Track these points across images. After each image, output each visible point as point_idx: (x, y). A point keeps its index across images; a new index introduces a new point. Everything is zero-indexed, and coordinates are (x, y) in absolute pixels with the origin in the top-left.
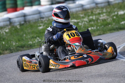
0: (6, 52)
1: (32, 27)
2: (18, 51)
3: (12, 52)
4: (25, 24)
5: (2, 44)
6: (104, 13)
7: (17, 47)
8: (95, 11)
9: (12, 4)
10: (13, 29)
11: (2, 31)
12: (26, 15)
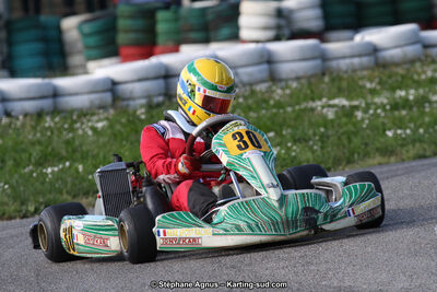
4: (167, 103)
5: (77, 170)
8: (419, 70)
9: (137, 31)
10: (123, 120)
11: (82, 123)
12: (171, 74)
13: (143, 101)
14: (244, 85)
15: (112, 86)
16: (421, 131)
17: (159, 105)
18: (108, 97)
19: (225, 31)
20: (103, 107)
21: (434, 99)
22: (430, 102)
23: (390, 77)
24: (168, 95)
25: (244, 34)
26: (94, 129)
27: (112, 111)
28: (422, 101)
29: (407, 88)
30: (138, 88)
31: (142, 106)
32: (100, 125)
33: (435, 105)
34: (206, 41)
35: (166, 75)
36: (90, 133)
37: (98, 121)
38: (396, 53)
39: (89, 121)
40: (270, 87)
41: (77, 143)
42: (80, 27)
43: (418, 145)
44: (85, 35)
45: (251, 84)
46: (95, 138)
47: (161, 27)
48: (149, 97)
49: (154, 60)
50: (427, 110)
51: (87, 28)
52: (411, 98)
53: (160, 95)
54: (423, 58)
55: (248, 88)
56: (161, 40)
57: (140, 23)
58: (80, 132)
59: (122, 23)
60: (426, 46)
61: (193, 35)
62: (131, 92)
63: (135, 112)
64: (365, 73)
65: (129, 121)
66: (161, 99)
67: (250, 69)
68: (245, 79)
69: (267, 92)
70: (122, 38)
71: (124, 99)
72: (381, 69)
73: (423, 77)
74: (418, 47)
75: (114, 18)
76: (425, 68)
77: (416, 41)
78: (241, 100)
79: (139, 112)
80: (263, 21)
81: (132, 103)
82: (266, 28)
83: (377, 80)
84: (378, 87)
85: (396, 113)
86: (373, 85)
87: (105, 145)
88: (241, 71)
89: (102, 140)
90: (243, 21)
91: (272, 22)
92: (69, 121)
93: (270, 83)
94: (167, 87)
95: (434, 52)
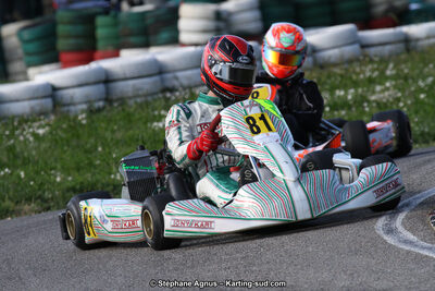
0: (26, 207)
1: (130, 121)
3: (48, 209)
4: (108, 108)
5: (19, 176)
6: (387, 78)
7: (69, 190)
8: (358, 70)
9: (77, 37)
10: (64, 126)
11: (24, 130)
12: (111, 78)
13: (84, 106)
14: (184, 88)
15: (53, 91)
17: (99, 110)
18: (48, 103)
19: (165, 35)
20: (43, 113)
21: (373, 98)
22: (368, 101)
23: (329, 77)
24: (108, 99)
25: (184, 37)
26: (36, 136)
27: (53, 117)
28: (360, 101)
29: (345, 88)
30: (78, 93)
31: (83, 112)
32: (41, 131)
33: (374, 105)
34: (146, 45)
35: (107, 80)
36: (31, 139)
37: (38, 128)
38: (333, 54)
39: (30, 127)
41: (18, 149)
42: (19, 33)
44: (24, 42)
45: (190, 88)
46: (37, 144)
47: (101, 32)
48: (89, 102)
49: (94, 65)
50: (366, 109)
51: (27, 35)
52: (350, 97)
53: (100, 100)
54: (361, 58)
55: (187, 91)
56: (101, 45)
57: (79, 29)
58: (22, 138)
59: (61, 29)
60: (364, 46)
61: (133, 40)
62: (72, 97)
63: (76, 116)
65: (70, 126)
66: (101, 104)
67: (189, 73)
68: (185, 82)
70: (62, 44)
71: (65, 105)
72: (319, 70)
73: (362, 76)
74: (356, 47)
75: (54, 24)
76: (363, 68)
77: (354, 41)
79: (80, 118)
80: (201, 24)
81: (72, 108)
82: (205, 31)
85: (336, 113)
87: (46, 151)
88: (180, 74)
89: (44, 145)
90: (183, 24)
91: (211, 24)
92: (11, 127)
94: (108, 92)
95: (372, 51)
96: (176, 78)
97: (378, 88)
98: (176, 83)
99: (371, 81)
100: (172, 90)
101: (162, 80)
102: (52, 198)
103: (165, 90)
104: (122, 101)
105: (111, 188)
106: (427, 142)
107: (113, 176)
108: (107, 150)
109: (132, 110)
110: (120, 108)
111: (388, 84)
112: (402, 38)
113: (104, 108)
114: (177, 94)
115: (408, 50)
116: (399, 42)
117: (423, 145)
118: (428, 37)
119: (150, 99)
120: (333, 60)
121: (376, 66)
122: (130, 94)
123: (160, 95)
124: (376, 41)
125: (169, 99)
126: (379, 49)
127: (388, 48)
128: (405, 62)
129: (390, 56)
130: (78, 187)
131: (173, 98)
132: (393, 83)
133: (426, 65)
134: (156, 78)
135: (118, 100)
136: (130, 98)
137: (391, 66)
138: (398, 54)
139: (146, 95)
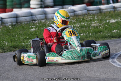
1: (24, 29)
2: (11, 51)
3: (5, 52)
6: (96, 20)
7: (10, 47)
9: (1, 4)
10: (5, 29)
12: (18, 16)
14: (38, 20)
15: (1, 19)
16: (91, 34)
17: (14, 25)
19: (26, 5)
21: (92, 25)
23: (79, 19)
24: (17, 22)
27: (1, 26)
28: (89, 26)
29: (84, 22)
30: (9, 20)
31: (10, 25)
33: (93, 27)
34: (21, 8)
35: (17, 17)
38: (80, 12)
40: (46, 21)
43: (91, 38)
45: (40, 20)
47: (8, 4)
48: (12, 23)
50: (91, 28)
52: (86, 25)
53: (15, 22)
54: (87, 14)
55: (39, 21)
56: (8, 7)
57: (2, 2)
60: (88, 11)
61: (17, 6)
62: (7, 21)
64: (71, 17)
65: (7, 29)
66: (15, 23)
67: (40, 16)
68: (38, 18)
69: (45, 22)
71: (5, 23)
72: (76, 17)
73: (88, 19)
74: (86, 11)
76: (88, 17)
78: (38, 24)
79: (9, 27)
81: (7, 24)
82: (37, 5)
83: (75, 20)
84: (76, 22)
85: (82, 29)
86: (74, 21)
88: (37, 16)
91: (39, 3)
93: (46, 20)
94: (17, 20)
95: (90, 12)
96: (36, 17)
97: (93, 22)
98: (36, 19)
99: (91, 20)
100: (35, 20)
101: (32, 18)
102: (6, 49)
103: (33, 20)
104: (21, 23)
105: (22, 47)
106: (110, 38)
107: (22, 44)
108: (18, 36)
109: (24, 26)
110: (20, 25)
111: (96, 22)
112: (99, 9)
113: (16, 24)
114: (36, 21)
115: (100, 12)
116: (98, 10)
117: (109, 39)
118: (106, 9)
119: (28, 22)
120: (80, 14)
121: (92, 16)
122: (23, 21)
123: (31, 22)
124: (91, 10)
125: (34, 23)
126: (92, 11)
127: (95, 11)
128: (100, 16)
129: (95, 14)
130: (13, 46)
131: (35, 23)
132: (97, 21)
133: (106, 17)
134: (30, 17)
135: (20, 22)
136: (23, 22)
137: (96, 16)
138: (97, 14)
139: (27, 22)
